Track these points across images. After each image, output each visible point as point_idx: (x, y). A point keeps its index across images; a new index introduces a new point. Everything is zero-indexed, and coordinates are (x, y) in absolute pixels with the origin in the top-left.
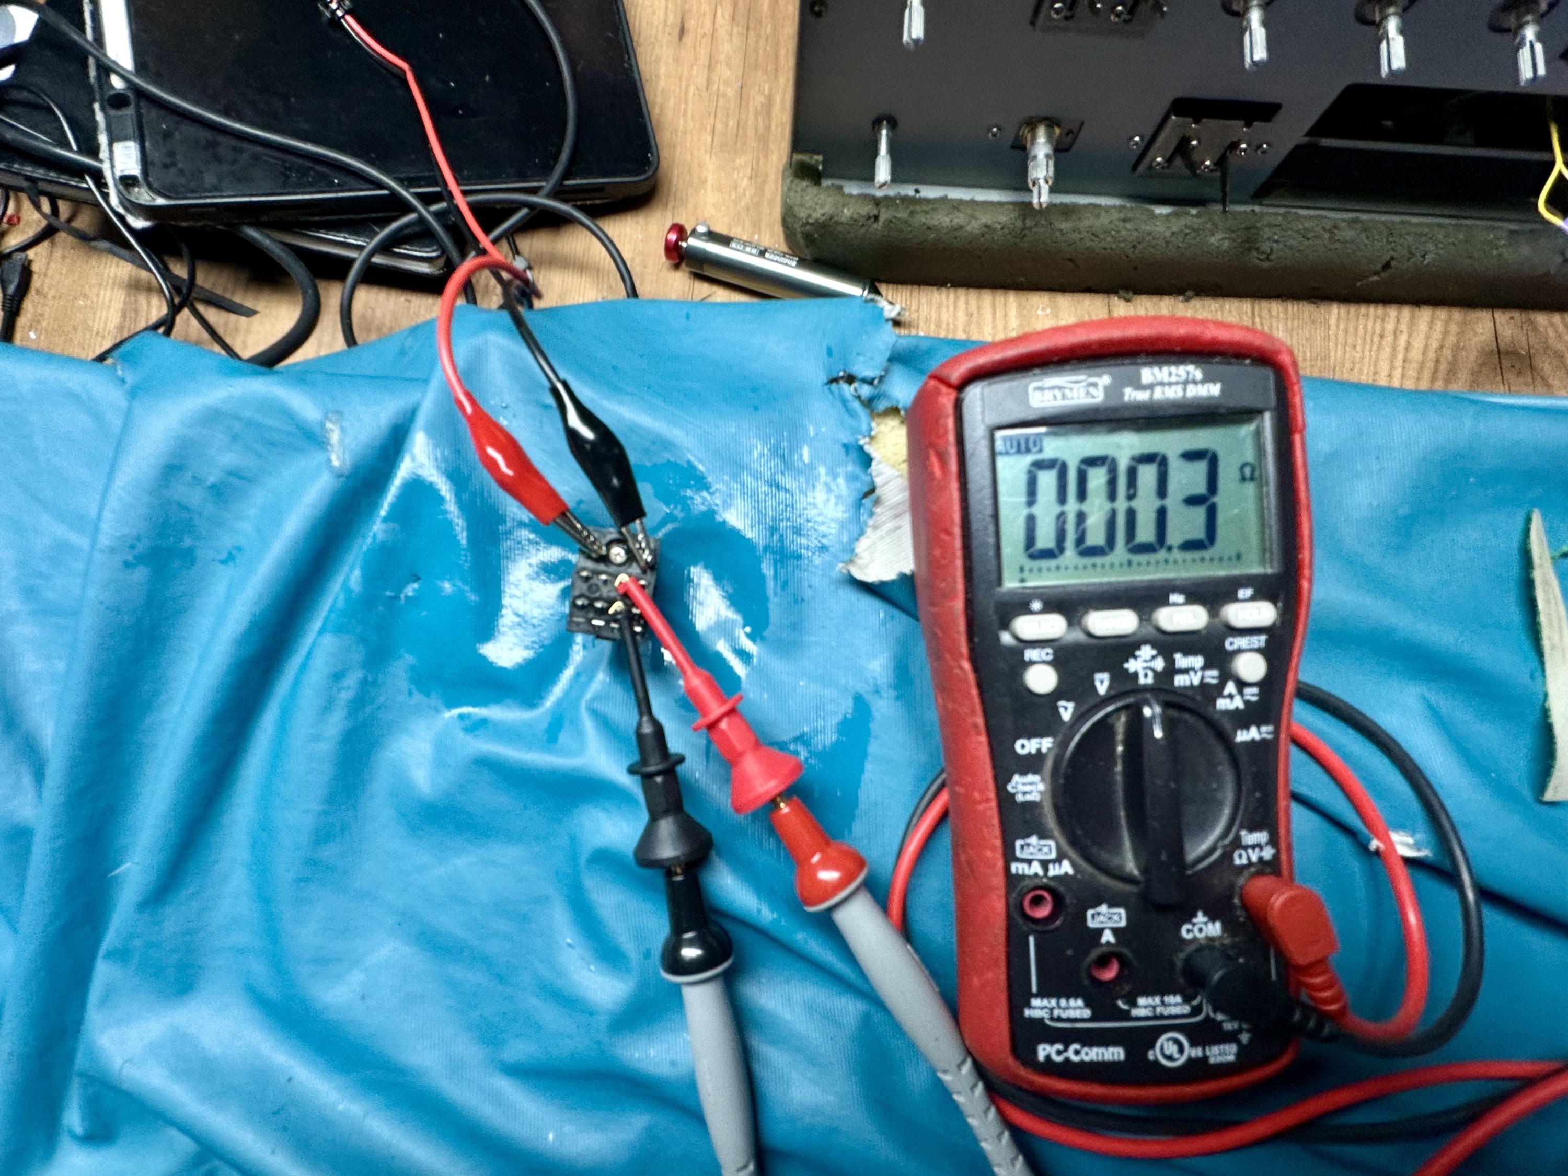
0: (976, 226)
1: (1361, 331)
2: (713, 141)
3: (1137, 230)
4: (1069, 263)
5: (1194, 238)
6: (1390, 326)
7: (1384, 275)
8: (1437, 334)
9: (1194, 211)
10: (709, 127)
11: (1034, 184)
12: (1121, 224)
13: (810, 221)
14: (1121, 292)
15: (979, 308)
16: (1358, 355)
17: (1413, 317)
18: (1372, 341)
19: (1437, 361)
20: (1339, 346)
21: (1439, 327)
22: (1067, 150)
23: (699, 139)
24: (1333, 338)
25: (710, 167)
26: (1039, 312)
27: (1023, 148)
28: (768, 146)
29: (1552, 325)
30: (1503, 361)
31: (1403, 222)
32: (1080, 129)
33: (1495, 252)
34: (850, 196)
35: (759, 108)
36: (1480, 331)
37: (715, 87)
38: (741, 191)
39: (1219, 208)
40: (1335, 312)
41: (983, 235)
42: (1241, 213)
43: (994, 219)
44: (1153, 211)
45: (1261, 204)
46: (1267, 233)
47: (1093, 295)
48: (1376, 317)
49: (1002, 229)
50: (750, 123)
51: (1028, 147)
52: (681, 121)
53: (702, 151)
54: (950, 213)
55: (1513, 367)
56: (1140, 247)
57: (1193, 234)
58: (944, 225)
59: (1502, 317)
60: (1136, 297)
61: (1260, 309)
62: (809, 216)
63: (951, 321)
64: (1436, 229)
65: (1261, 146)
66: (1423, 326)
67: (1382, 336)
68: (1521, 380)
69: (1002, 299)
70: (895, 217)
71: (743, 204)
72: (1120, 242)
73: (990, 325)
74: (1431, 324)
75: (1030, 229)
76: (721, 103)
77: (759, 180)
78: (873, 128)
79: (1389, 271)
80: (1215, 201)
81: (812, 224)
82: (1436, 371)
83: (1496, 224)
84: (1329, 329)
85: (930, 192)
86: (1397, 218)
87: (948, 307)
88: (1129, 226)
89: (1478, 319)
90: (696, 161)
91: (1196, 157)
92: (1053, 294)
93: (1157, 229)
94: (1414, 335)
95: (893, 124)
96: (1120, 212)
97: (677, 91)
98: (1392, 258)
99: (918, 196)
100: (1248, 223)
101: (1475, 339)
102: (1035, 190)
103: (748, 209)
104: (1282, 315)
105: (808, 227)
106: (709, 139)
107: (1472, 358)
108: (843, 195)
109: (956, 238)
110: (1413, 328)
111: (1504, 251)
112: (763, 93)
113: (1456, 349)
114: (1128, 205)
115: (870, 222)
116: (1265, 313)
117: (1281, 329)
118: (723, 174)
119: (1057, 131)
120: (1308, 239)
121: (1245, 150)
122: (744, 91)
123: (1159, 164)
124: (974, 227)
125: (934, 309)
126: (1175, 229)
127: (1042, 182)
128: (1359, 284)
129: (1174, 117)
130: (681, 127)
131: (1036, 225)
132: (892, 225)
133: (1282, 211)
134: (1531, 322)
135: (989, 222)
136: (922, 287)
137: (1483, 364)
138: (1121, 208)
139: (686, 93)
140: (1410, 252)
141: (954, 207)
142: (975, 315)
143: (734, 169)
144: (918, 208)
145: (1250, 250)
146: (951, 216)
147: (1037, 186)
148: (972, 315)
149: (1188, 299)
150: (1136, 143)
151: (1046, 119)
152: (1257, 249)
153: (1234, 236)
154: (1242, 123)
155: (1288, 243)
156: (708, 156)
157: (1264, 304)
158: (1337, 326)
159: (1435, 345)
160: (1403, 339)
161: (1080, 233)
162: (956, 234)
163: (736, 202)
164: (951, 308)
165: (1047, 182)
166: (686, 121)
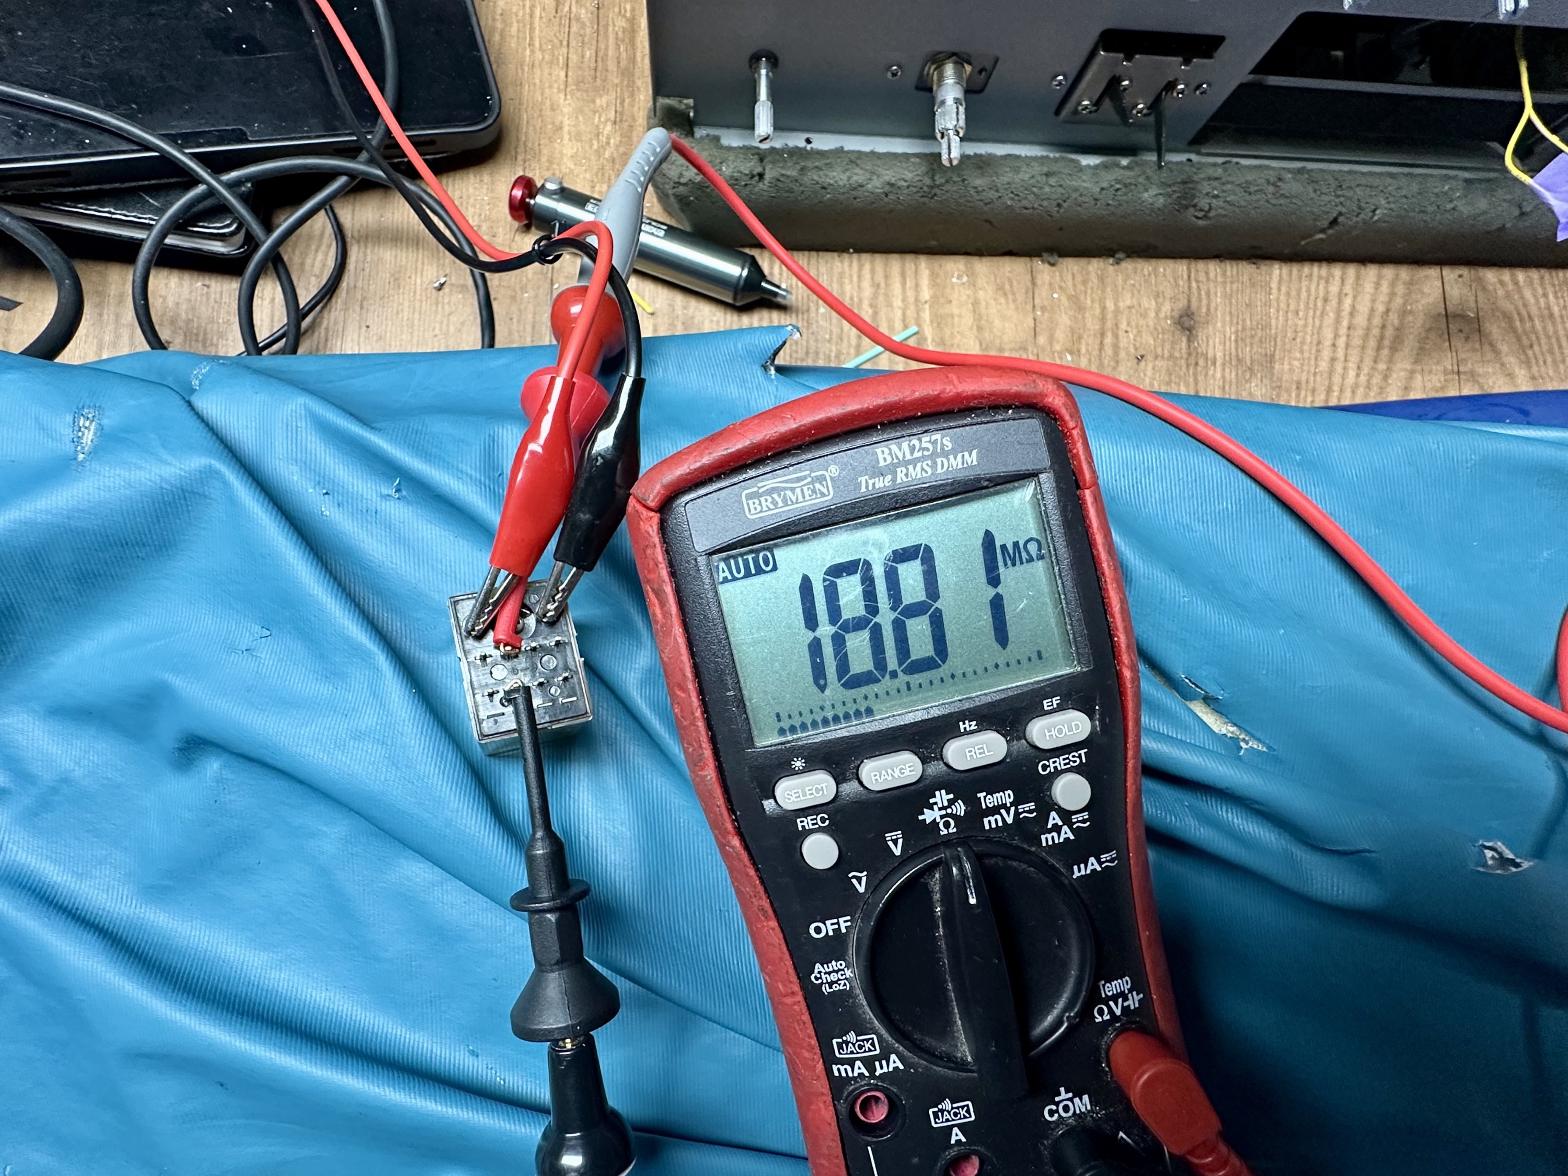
0: (878, 185)
1: (1304, 295)
2: (566, 76)
3: (1061, 186)
4: (987, 225)
5: (1126, 194)
6: (1334, 289)
7: (1330, 232)
8: (1383, 298)
9: (1124, 162)
10: (561, 58)
11: (942, 137)
12: (1044, 178)
13: (683, 180)
14: (1045, 255)
15: (886, 277)
16: (1301, 323)
17: (1358, 278)
18: (1315, 305)
19: (1383, 327)
20: (1281, 313)
21: (1385, 288)
22: (981, 91)
23: (550, 74)
24: (1274, 303)
25: (565, 110)
26: (954, 280)
27: (930, 90)
28: (633, 81)
29: (1502, 283)
30: (1451, 326)
31: (1350, 172)
32: (994, 67)
33: (1449, 206)
34: (730, 149)
35: (620, 34)
36: (1426, 290)
37: (567, 9)
38: (605, 140)
39: (1153, 157)
40: (1277, 272)
41: (887, 195)
42: (1177, 163)
43: (898, 176)
44: (1078, 162)
45: (1198, 153)
46: (1206, 187)
47: (1013, 258)
48: (1320, 277)
49: (908, 187)
50: (610, 53)
51: (935, 88)
52: (528, 52)
53: (555, 91)
54: (847, 170)
55: (1461, 331)
56: (1065, 205)
57: (1124, 190)
58: (841, 183)
59: (1450, 274)
60: (1061, 260)
61: (1197, 271)
62: (681, 175)
63: (855, 294)
64: (1389, 180)
65: (1200, 86)
66: (1368, 287)
67: (1326, 300)
68: (1468, 346)
69: (913, 265)
70: (783, 175)
71: (607, 155)
72: (1042, 200)
73: (900, 297)
74: (1377, 285)
75: (938, 186)
76: (574, 29)
77: (625, 125)
78: (751, 67)
79: (1337, 228)
80: (1149, 149)
81: (685, 184)
82: (1382, 337)
83: (1451, 173)
84: (1270, 294)
85: (824, 142)
86: (1346, 167)
87: (851, 276)
88: (1052, 181)
89: (1426, 277)
90: (548, 103)
91: (1127, 101)
92: (969, 258)
93: (1084, 184)
94: (1359, 298)
95: (774, 62)
96: (1043, 164)
97: (521, 13)
98: (1340, 214)
99: (809, 147)
100: (1184, 177)
101: (1424, 301)
102: (944, 142)
103: (613, 160)
104: (1219, 279)
105: (681, 188)
106: (563, 74)
107: (1420, 322)
108: (721, 147)
109: (855, 198)
110: (1360, 289)
111: (1459, 204)
112: (624, 16)
113: (1403, 313)
114: (1051, 155)
115: (753, 182)
116: (1202, 277)
117: (1219, 295)
118: (581, 119)
119: (968, 68)
120: (1250, 194)
121: (1182, 92)
122: (601, 11)
123: (1086, 107)
124: (876, 185)
125: (835, 279)
126: (1105, 185)
127: (951, 133)
128: (1303, 243)
129: (1102, 53)
130: (527, 59)
131: (947, 181)
132: (780, 185)
133: (1220, 160)
134: (1480, 280)
135: (893, 181)
136: (821, 253)
137: (1429, 330)
138: (1042, 160)
139: (531, 16)
140: (1360, 208)
141: (852, 162)
142: (883, 285)
143: (595, 112)
144: (809, 164)
145: (1187, 207)
146: (848, 174)
147: (946, 138)
148: (878, 286)
149: (1118, 262)
150: (1060, 84)
151: (954, 54)
152: (1195, 206)
153: (1169, 190)
154: (1180, 59)
155: (1228, 199)
156: (562, 96)
157: (1201, 265)
158: (1279, 290)
159: (1381, 308)
160: (1348, 302)
161: (997, 191)
162: (855, 193)
163: (598, 154)
164: (855, 279)
165: (957, 133)
166: (532, 51)
